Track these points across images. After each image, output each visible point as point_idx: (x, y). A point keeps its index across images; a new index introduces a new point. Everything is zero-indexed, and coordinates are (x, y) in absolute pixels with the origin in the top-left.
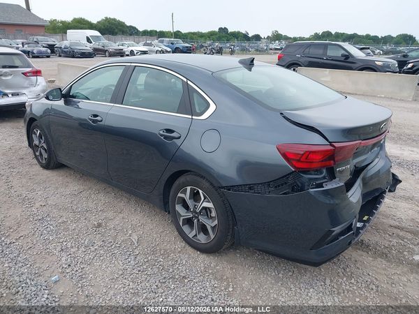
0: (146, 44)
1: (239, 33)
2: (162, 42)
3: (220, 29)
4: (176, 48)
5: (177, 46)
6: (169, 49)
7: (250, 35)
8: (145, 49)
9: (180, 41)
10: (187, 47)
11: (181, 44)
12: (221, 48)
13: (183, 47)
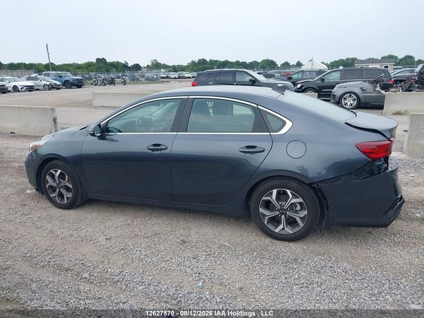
0: (29, 79)
1: (118, 63)
2: (48, 75)
3: (98, 60)
4: (66, 81)
5: (66, 79)
6: (58, 83)
7: (129, 65)
8: (30, 83)
9: (69, 74)
10: (78, 80)
11: (70, 76)
12: (113, 79)
13: (73, 80)
